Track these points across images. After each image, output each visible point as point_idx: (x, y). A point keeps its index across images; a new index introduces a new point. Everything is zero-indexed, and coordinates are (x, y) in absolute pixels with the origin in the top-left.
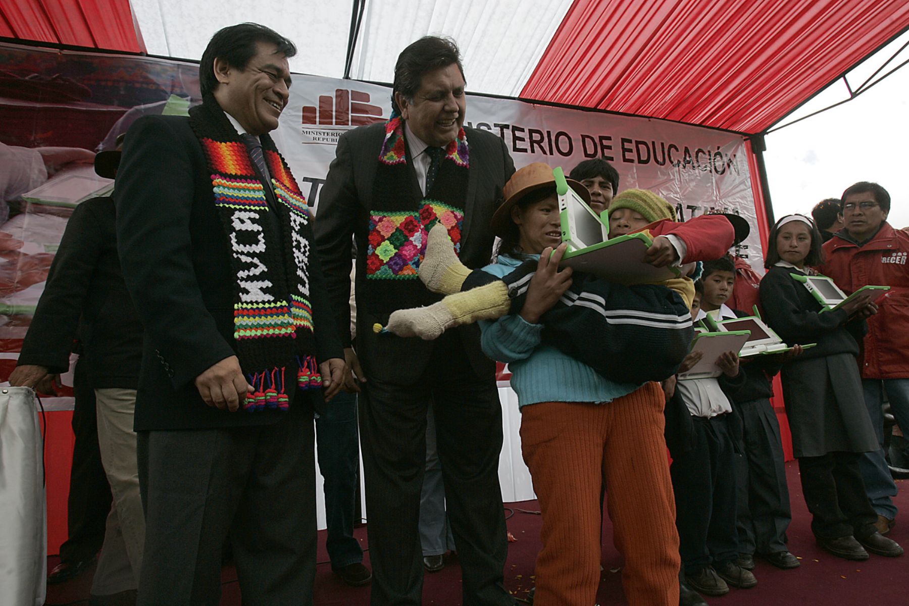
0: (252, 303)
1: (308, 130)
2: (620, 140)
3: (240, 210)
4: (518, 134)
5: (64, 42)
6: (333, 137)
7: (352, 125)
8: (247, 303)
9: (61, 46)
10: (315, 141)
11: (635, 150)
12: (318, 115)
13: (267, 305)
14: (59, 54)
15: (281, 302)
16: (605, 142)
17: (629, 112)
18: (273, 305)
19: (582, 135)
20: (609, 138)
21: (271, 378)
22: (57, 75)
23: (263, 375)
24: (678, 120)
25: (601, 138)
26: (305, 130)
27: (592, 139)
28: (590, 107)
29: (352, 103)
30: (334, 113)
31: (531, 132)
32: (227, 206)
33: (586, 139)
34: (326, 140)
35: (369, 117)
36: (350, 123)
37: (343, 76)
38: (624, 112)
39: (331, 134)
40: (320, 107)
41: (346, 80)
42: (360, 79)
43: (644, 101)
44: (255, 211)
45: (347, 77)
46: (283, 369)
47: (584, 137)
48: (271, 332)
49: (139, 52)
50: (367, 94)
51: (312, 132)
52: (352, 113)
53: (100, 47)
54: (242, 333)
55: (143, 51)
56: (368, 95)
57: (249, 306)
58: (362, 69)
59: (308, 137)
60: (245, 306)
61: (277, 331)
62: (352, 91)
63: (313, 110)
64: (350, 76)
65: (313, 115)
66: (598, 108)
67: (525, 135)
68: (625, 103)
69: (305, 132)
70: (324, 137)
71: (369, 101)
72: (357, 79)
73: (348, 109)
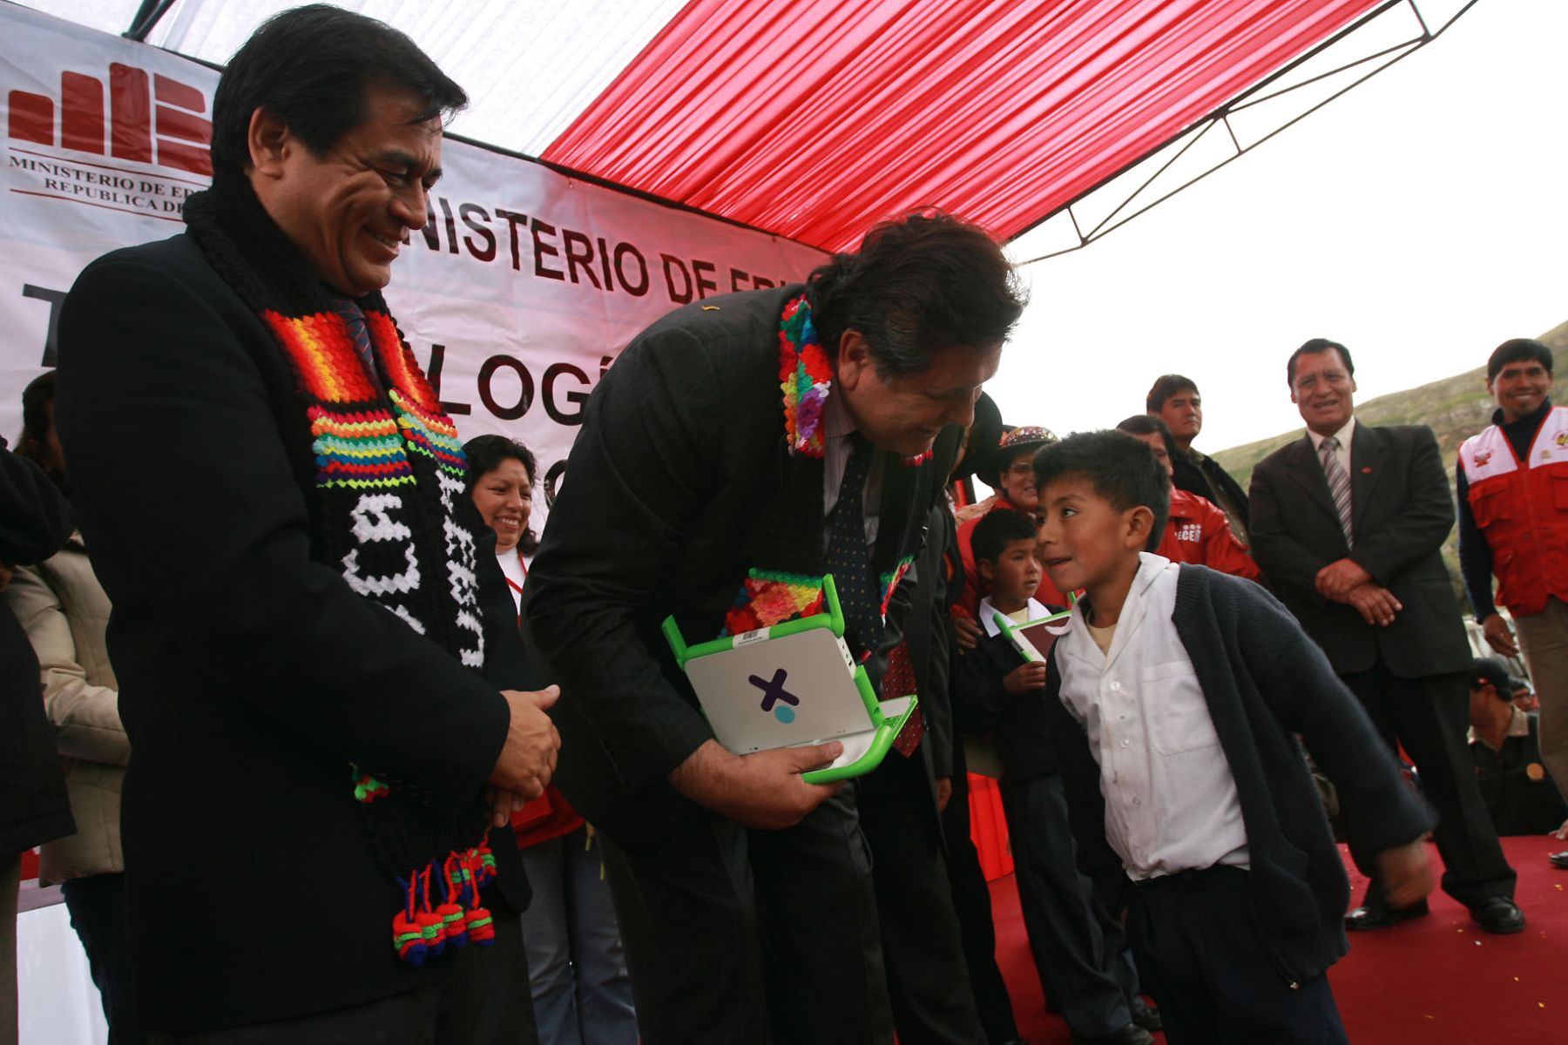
1: (29, 158)
2: (730, 274)
3: (370, 492)
4: (544, 238)
6: (105, 187)
7: (163, 164)
10: (51, 191)
12: (57, 119)
16: (705, 275)
17: (738, 219)
19: (662, 256)
20: (710, 267)
25: (698, 265)
26: (20, 156)
27: (681, 264)
28: (673, 198)
29: (158, 108)
30: (108, 126)
31: (569, 236)
32: (342, 484)
33: (671, 264)
34: (85, 191)
35: (207, 151)
36: (155, 158)
37: (126, 29)
38: (731, 217)
39: (98, 179)
40: (65, 101)
42: (171, 49)
43: (763, 203)
44: (393, 491)
45: (139, 36)
47: (667, 260)
50: (200, 93)
51: (41, 164)
52: (159, 132)
56: (198, 95)
58: (183, 26)
59: (28, 177)
62: (157, 77)
63: (44, 105)
64: (149, 37)
65: (42, 119)
66: (686, 202)
67: (557, 241)
68: (734, 202)
69: (19, 160)
70: (77, 183)
71: (202, 110)
72: (161, 46)
73: (147, 122)
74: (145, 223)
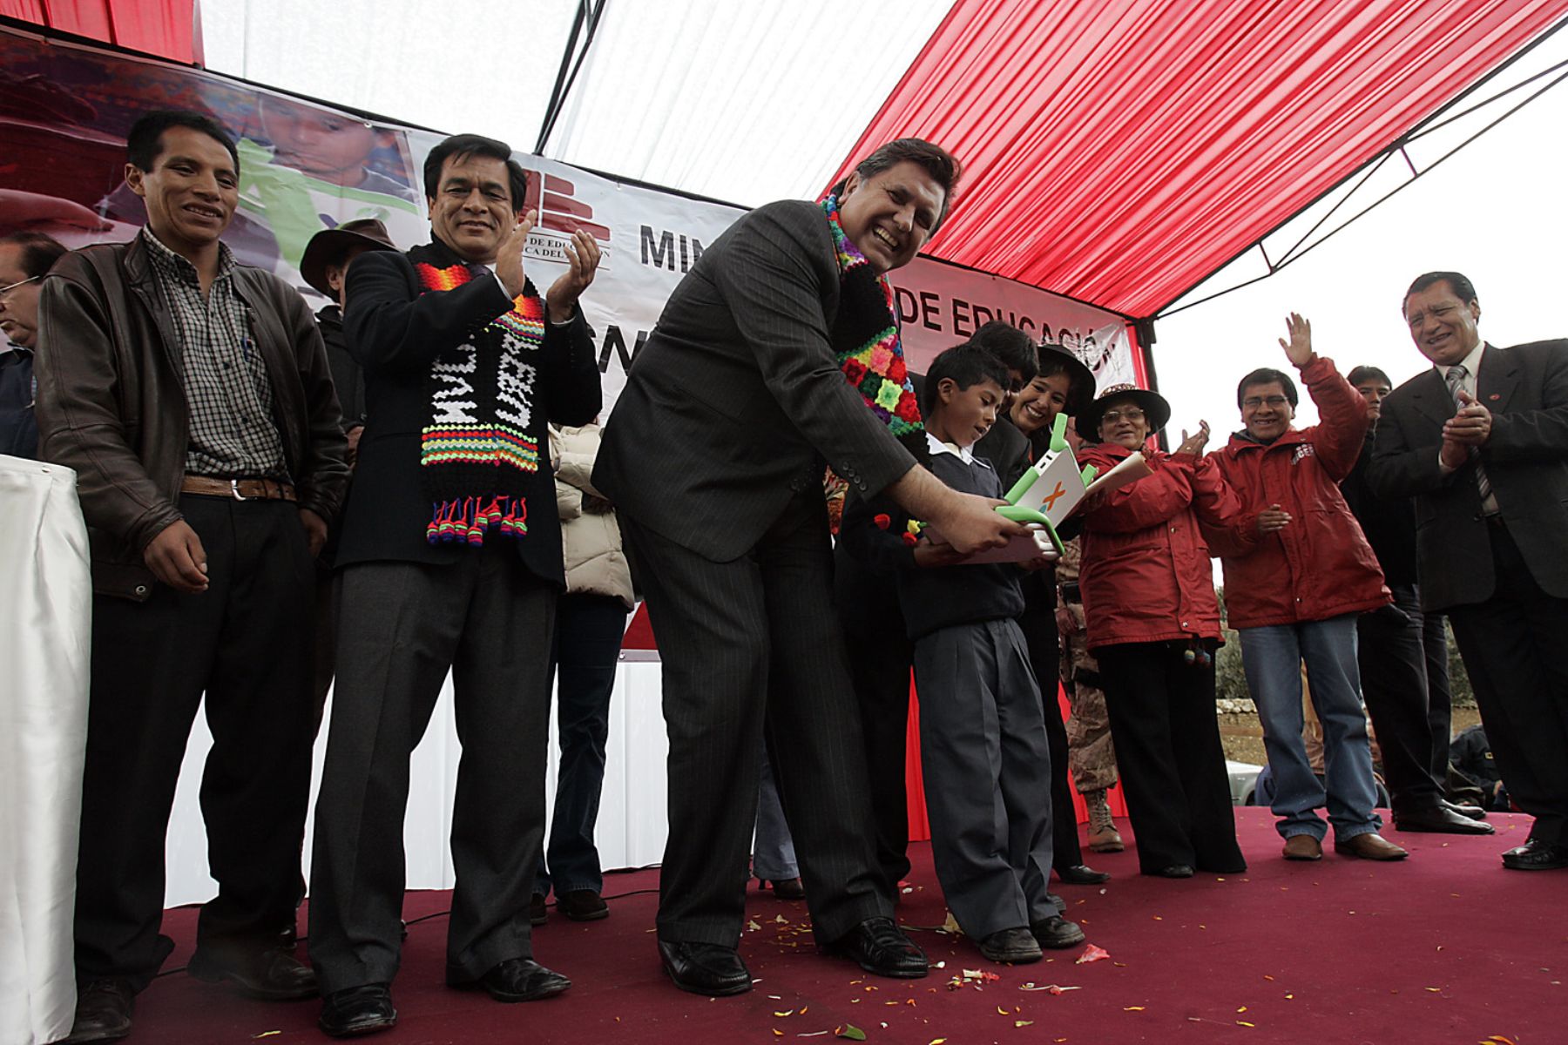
0: (449, 424)
2: (952, 302)
5: (55, 26)
7: (543, 226)
8: (443, 424)
9: (47, 31)
11: (972, 319)
13: (468, 428)
14: (43, 43)
15: (486, 425)
16: (929, 302)
17: (963, 263)
18: (475, 427)
20: (935, 297)
21: (462, 508)
22: (37, 75)
23: (454, 505)
24: (1034, 284)
25: (924, 296)
27: (910, 295)
29: (545, 193)
33: (902, 294)
35: (571, 218)
36: (540, 223)
37: (533, 150)
38: (957, 262)
41: (537, 157)
42: (559, 160)
43: (986, 250)
45: (539, 153)
46: (479, 499)
47: (898, 291)
48: (470, 456)
49: (191, 63)
50: (570, 184)
52: (544, 208)
53: (121, 43)
54: (431, 458)
55: (198, 61)
56: (572, 186)
57: (446, 427)
58: (564, 144)
60: (439, 427)
61: (477, 457)
62: (546, 175)
64: (543, 153)
68: (960, 248)
71: (572, 194)
72: (553, 158)
73: (538, 202)
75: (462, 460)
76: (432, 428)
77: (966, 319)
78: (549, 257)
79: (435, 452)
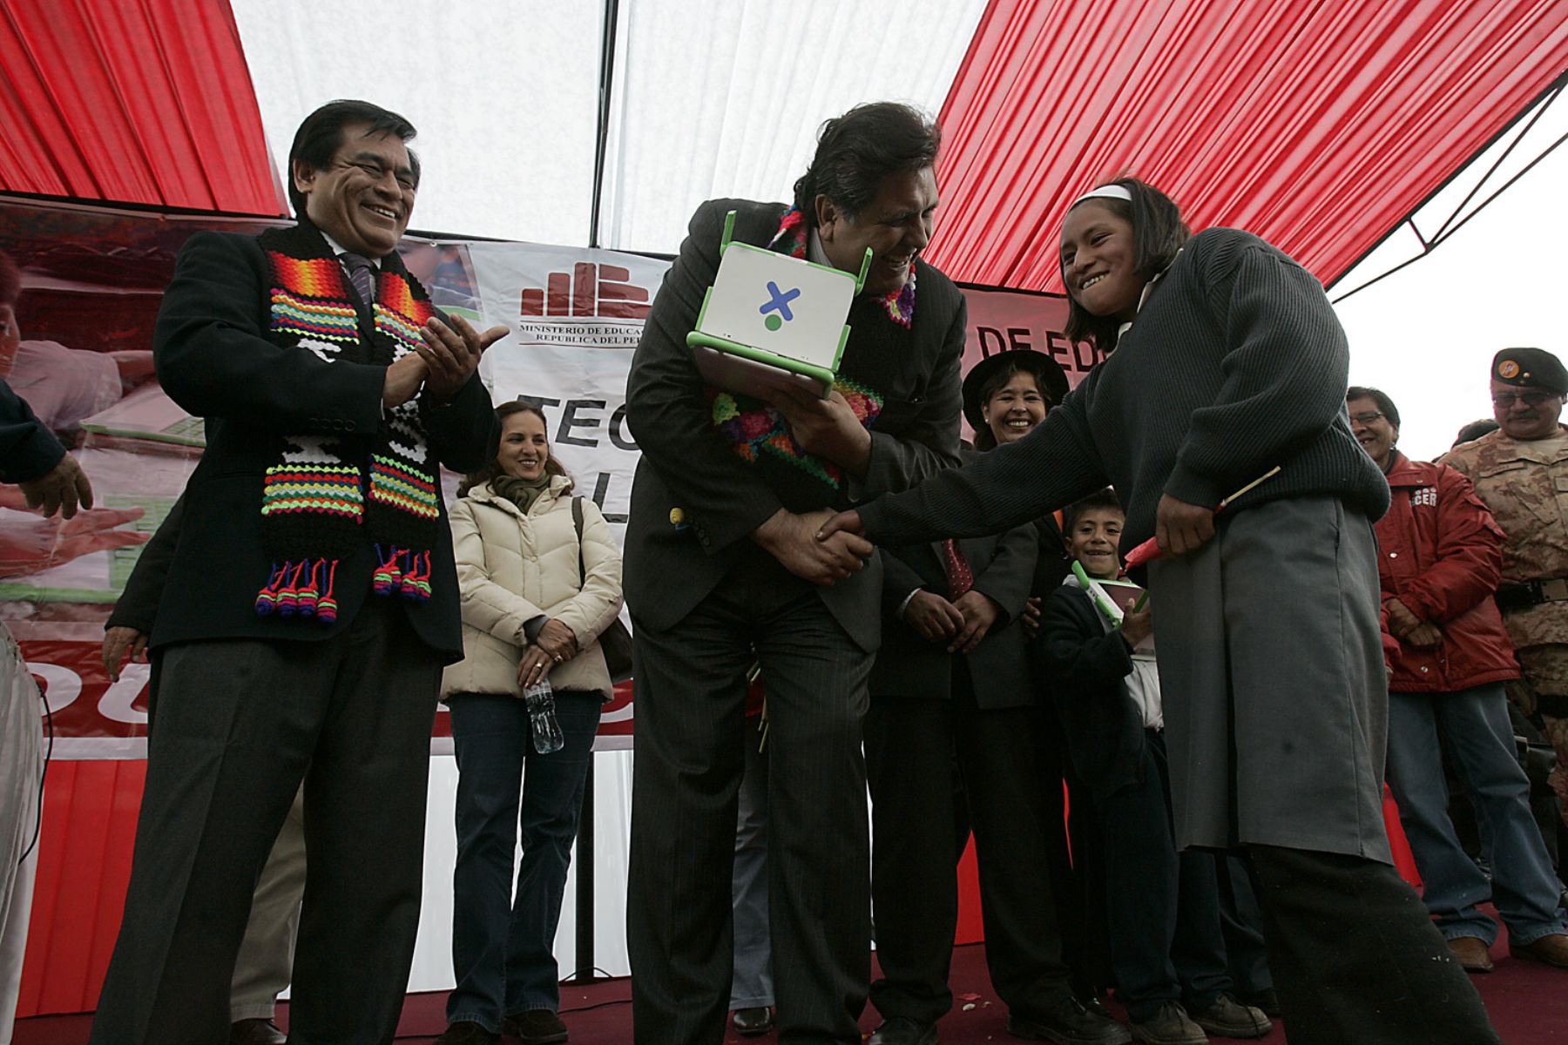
0: (303, 465)
1: (530, 324)
2: (1045, 335)
3: (310, 338)
5: (171, 203)
6: (569, 335)
7: (599, 315)
8: (294, 465)
9: (166, 209)
10: (540, 341)
11: (1070, 350)
12: (546, 301)
13: (327, 469)
14: (162, 220)
15: (351, 468)
16: (1020, 338)
18: (336, 470)
19: (979, 328)
20: (1026, 332)
21: (311, 572)
22: (155, 248)
23: (300, 567)
25: (1012, 332)
26: (525, 325)
27: (997, 334)
28: (992, 284)
29: (600, 283)
30: (571, 299)
32: (289, 330)
33: (986, 333)
34: (557, 339)
35: (627, 304)
36: (596, 313)
37: (587, 243)
38: (1049, 291)
39: (565, 330)
40: (549, 290)
41: (591, 249)
42: (616, 248)
44: (335, 343)
45: (594, 245)
46: (335, 562)
47: (982, 331)
48: (326, 505)
49: (277, 215)
50: (625, 270)
51: (536, 327)
52: (600, 297)
53: (223, 208)
54: (276, 506)
55: (284, 213)
56: (627, 272)
57: (298, 468)
58: (616, 232)
59: (529, 335)
60: (290, 468)
61: (336, 506)
62: (601, 265)
63: (538, 295)
64: (598, 244)
65: (538, 302)
66: (1006, 286)
69: (525, 326)
70: (554, 334)
71: (627, 280)
72: (610, 248)
73: (594, 293)
74: (590, 352)
75: (315, 510)
76: (280, 468)
77: (1064, 351)
78: (607, 345)
79: (280, 498)
